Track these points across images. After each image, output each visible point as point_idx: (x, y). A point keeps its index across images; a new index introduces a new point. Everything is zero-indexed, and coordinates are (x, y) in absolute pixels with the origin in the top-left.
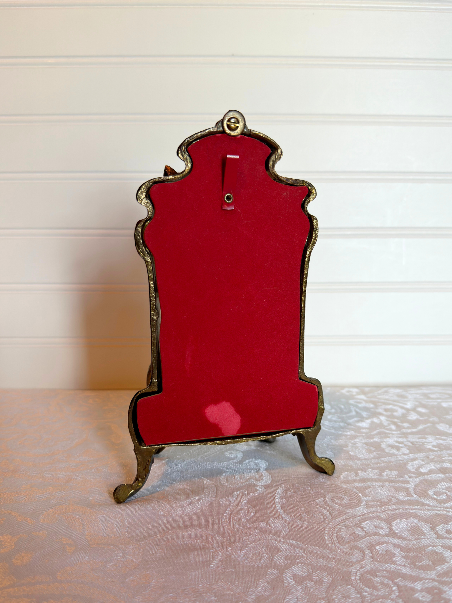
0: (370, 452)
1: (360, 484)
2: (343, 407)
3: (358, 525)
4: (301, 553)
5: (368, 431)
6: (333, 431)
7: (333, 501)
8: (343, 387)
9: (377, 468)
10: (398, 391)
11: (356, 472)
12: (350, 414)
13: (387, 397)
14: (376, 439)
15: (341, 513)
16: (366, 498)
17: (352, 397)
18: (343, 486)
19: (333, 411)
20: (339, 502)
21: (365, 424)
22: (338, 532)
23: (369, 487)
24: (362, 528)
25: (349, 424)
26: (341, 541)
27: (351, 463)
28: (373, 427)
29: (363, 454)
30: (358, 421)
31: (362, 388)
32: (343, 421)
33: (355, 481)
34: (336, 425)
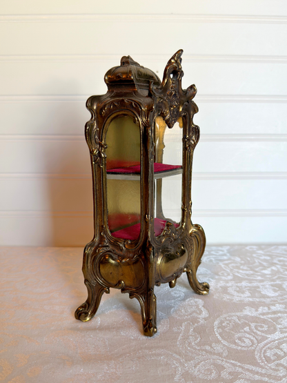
0: (275, 291)
1: (273, 316)
2: (249, 259)
3: (277, 347)
4: (240, 370)
5: (270, 276)
6: (246, 277)
7: (256, 329)
8: (246, 245)
9: (282, 304)
10: (284, 247)
11: (268, 306)
12: (255, 265)
13: (278, 252)
14: (278, 282)
15: (265, 338)
16: (279, 326)
17: (254, 252)
18: (262, 317)
19: (243, 262)
20: (261, 329)
21: (267, 272)
22: (264, 353)
23: (280, 317)
24: (281, 350)
25: (257, 272)
26: (268, 360)
27: (263, 300)
28: (274, 273)
29: (271, 294)
30: (262, 269)
31: (260, 246)
32: (252, 269)
33: (268, 313)
34: (248, 272)
